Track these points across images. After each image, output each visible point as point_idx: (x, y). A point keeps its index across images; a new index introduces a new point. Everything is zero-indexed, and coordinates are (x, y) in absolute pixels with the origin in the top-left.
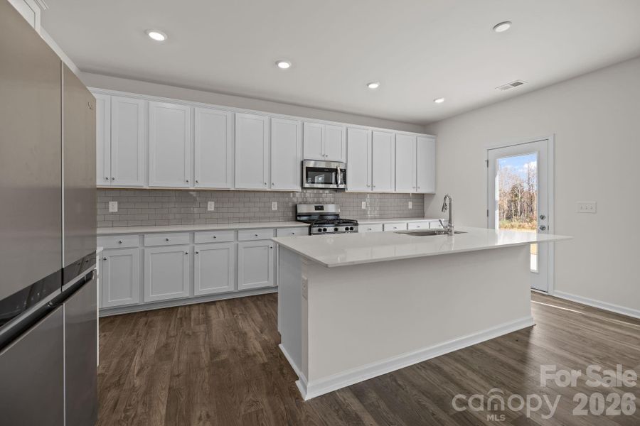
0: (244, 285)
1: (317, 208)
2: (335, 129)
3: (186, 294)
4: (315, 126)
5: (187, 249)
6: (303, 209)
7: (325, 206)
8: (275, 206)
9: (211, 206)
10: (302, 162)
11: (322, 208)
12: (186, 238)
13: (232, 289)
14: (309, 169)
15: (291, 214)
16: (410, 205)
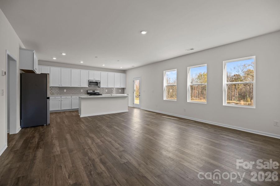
0: (73, 108)
1: (93, 91)
2: (97, 73)
3: (60, 109)
4: (92, 72)
5: (60, 100)
6: (89, 92)
7: (95, 91)
8: (82, 91)
9: (65, 91)
10: (89, 81)
11: (94, 91)
12: (59, 97)
13: (70, 109)
14: (90, 82)
15: (86, 93)
16: (120, 91)
